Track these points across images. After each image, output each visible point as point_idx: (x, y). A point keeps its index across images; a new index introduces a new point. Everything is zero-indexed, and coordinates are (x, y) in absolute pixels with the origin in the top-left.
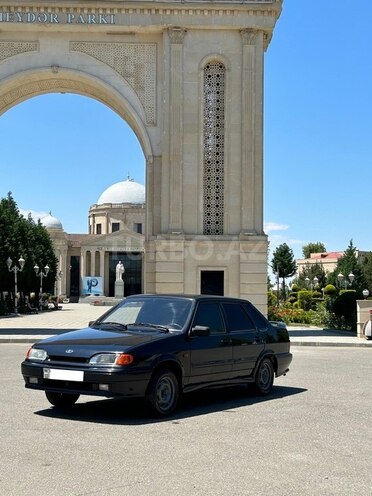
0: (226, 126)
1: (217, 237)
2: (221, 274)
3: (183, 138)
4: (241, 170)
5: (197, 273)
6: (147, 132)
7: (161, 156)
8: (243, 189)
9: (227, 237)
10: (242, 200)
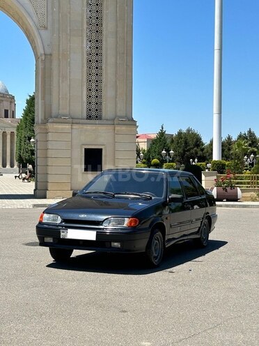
0: (104, 33)
1: (97, 122)
2: (100, 150)
3: (70, 40)
4: (116, 68)
5: (81, 150)
6: (39, 33)
7: (51, 55)
8: (118, 84)
9: (105, 122)
10: (116, 91)
